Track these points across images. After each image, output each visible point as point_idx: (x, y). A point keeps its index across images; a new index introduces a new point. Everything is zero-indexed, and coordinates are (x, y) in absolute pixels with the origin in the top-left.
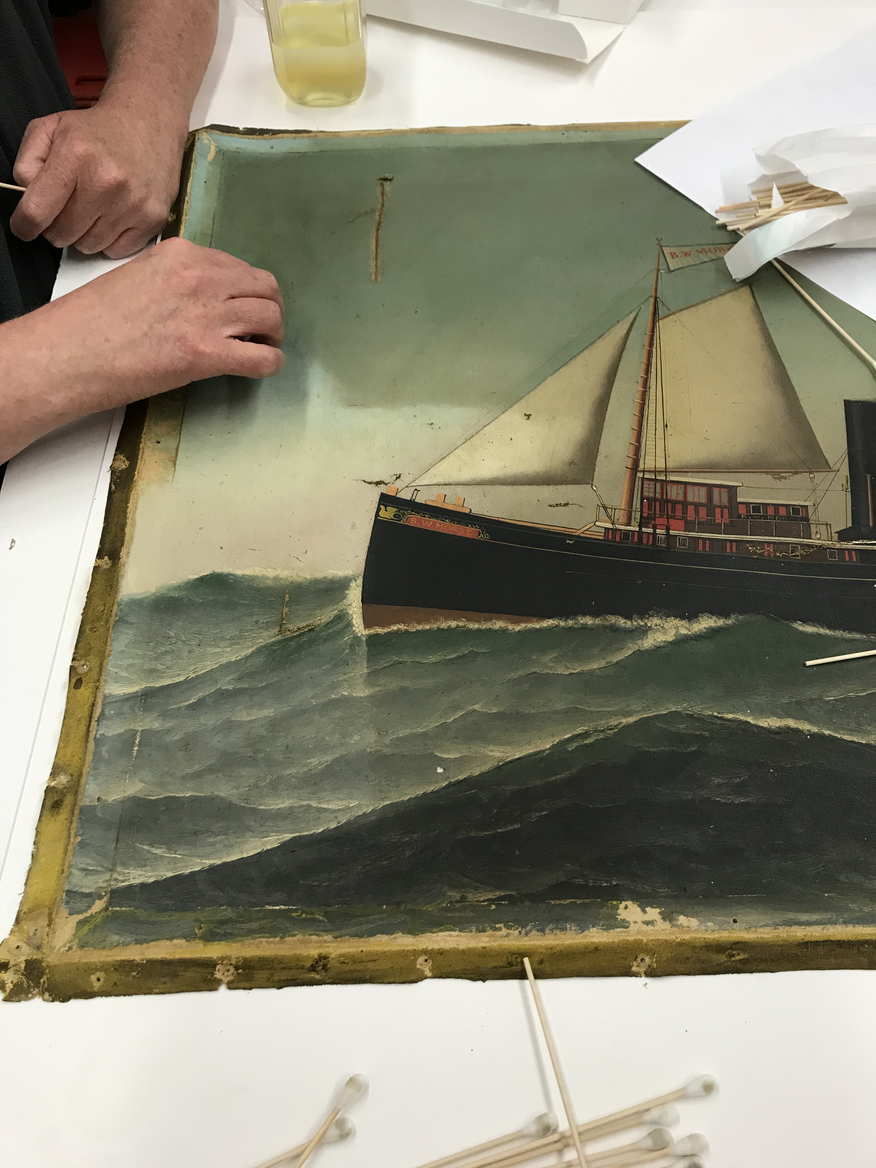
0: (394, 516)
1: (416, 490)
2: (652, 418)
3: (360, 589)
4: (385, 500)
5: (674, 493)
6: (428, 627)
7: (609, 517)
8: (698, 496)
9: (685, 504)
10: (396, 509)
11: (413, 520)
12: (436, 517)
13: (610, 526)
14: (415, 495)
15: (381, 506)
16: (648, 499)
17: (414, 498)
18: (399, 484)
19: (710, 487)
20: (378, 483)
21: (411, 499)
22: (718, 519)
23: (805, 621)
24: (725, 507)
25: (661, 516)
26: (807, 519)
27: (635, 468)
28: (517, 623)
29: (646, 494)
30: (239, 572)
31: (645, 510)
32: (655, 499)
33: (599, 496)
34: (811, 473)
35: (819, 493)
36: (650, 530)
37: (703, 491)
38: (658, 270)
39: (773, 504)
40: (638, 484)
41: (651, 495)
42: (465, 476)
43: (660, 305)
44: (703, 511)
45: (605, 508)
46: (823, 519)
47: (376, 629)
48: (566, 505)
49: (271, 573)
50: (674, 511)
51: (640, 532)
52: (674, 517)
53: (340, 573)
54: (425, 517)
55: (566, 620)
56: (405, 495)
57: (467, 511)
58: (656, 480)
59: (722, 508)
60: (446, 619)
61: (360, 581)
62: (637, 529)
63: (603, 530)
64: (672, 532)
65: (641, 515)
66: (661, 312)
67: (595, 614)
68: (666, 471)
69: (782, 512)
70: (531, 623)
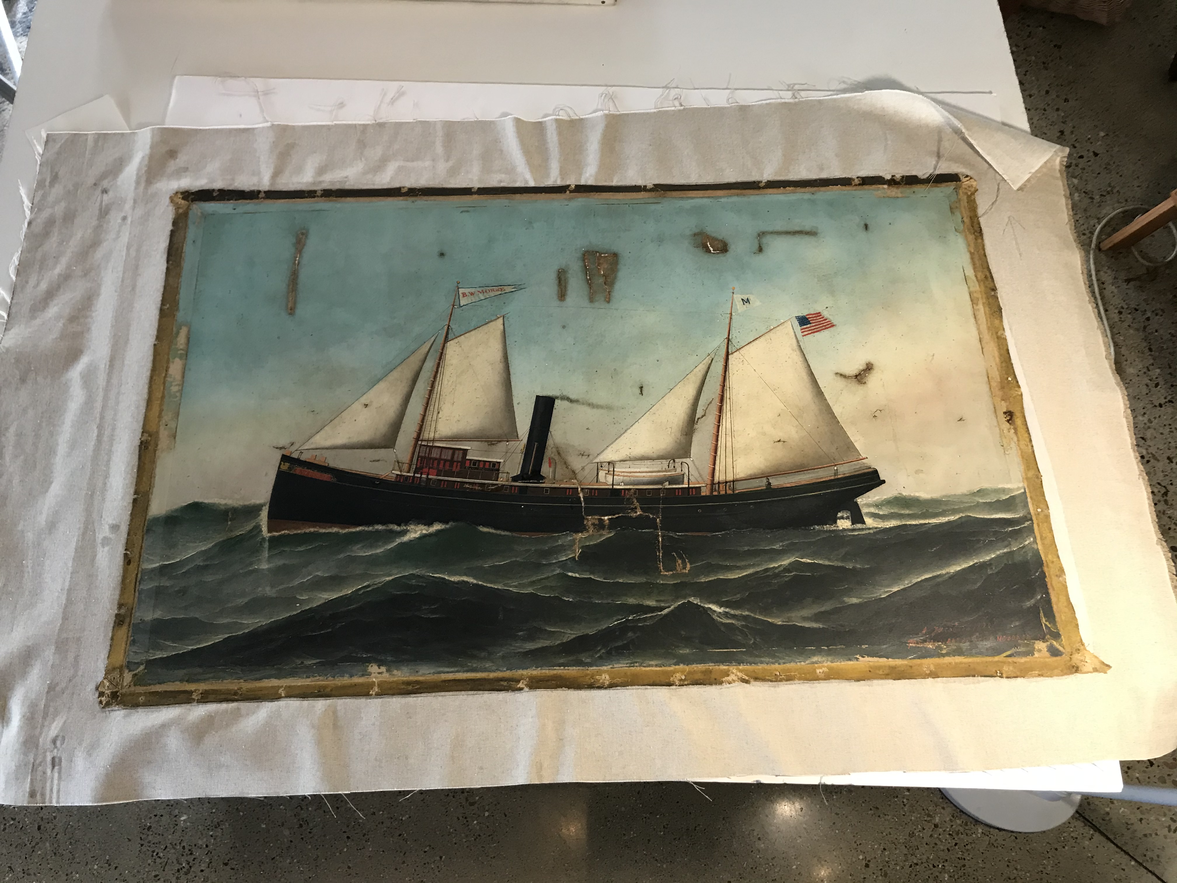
0: (288, 468)
1: (301, 452)
2: (432, 407)
3: (267, 510)
4: (285, 458)
5: (435, 454)
6: (299, 532)
7: (400, 468)
8: (447, 456)
9: (439, 460)
10: (290, 464)
11: (298, 470)
12: (310, 469)
13: (399, 473)
14: (300, 455)
15: (282, 462)
16: (422, 457)
18: (293, 449)
19: (454, 450)
20: (281, 448)
21: (298, 458)
22: (454, 469)
23: (484, 526)
24: (459, 462)
25: (426, 467)
26: (498, 470)
27: (417, 439)
29: (420, 454)
30: (206, 501)
31: (419, 464)
32: (425, 457)
33: (396, 455)
34: (508, 441)
35: (508, 454)
36: (419, 475)
37: (450, 452)
38: (454, 306)
39: (484, 461)
40: (418, 448)
41: (423, 455)
42: (328, 443)
43: (450, 331)
44: (448, 464)
45: (398, 462)
46: (506, 470)
47: (274, 533)
48: (378, 461)
49: (223, 502)
50: (433, 465)
51: (414, 477)
52: (432, 468)
53: (258, 502)
54: (304, 468)
55: (368, 527)
56: (295, 455)
57: (327, 465)
58: (427, 446)
59: (458, 462)
60: (309, 527)
61: (267, 506)
62: (412, 475)
63: (395, 476)
64: (430, 477)
65: (416, 467)
66: (450, 336)
67: (383, 524)
68: (434, 440)
69: (487, 466)
70: (351, 528)
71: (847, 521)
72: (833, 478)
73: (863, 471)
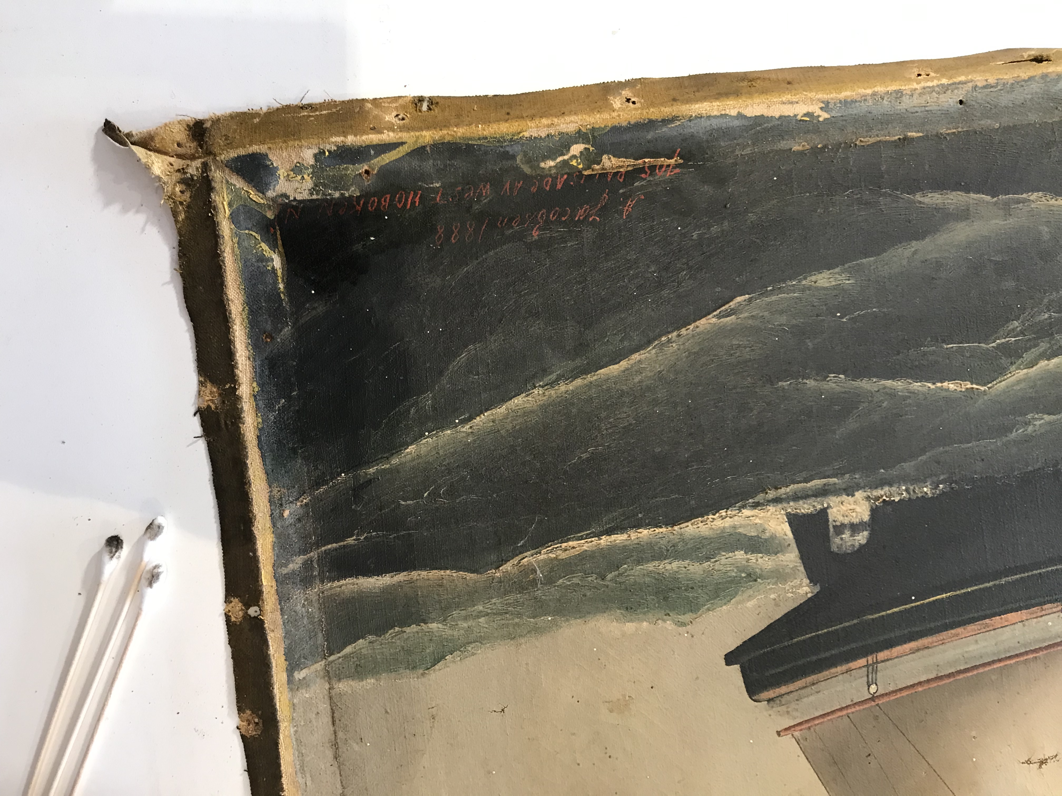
71: (841, 519)
72: (882, 655)
73: (791, 687)
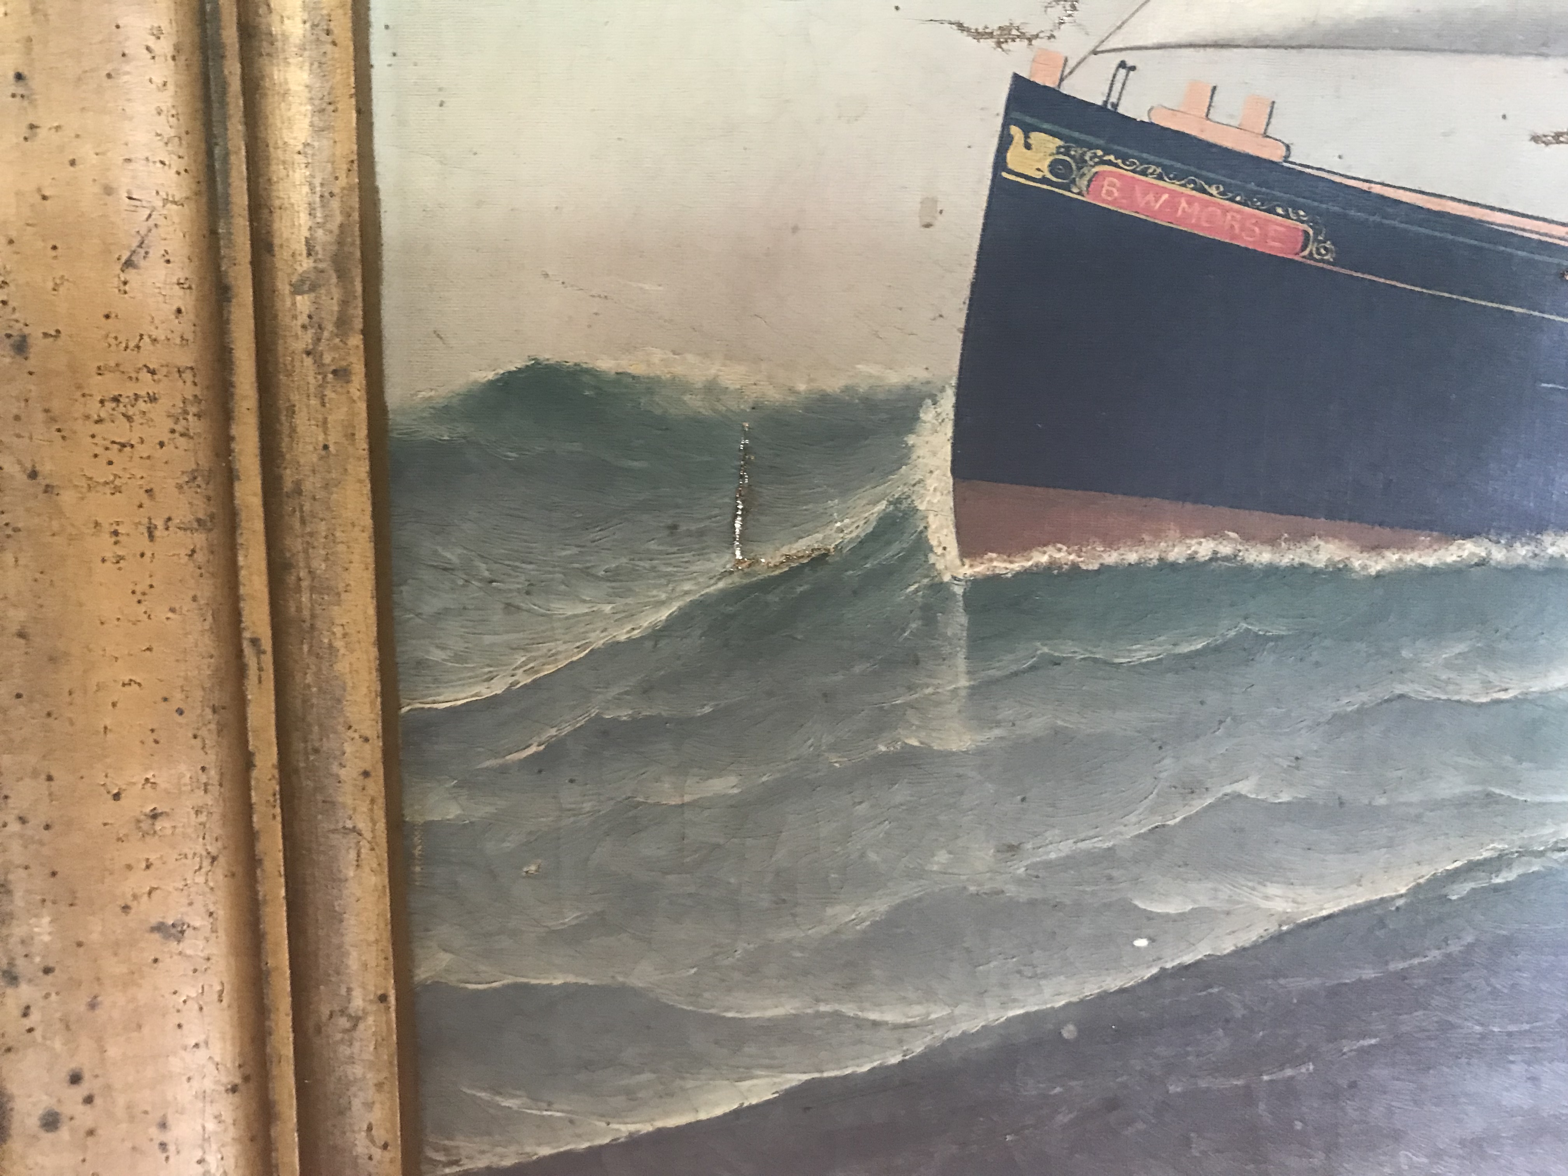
0: (1052, 167)
1: (1122, 65)
3: (948, 430)
4: (1026, 103)
10: (1059, 142)
11: (1110, 185)
12: (1179, 176)
14: (1117, 86)
15: (1015, 130)
17: (1113, 99)
20: (1003, 36)
21: (1106, 102)
28: (1376, 548)
47: (991, 560)
54: (1144, 173)
55: (1509, 546)
57: (1275, 154)
60: (1186, 534)
70: (1413, 549)
